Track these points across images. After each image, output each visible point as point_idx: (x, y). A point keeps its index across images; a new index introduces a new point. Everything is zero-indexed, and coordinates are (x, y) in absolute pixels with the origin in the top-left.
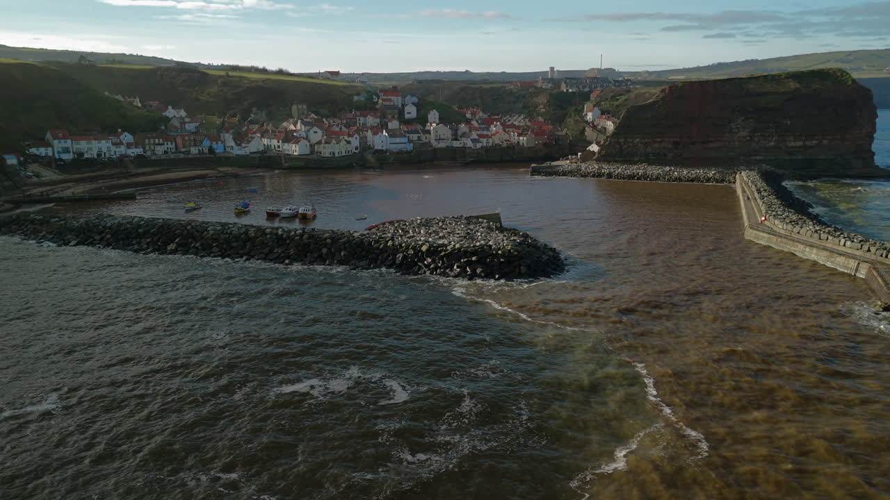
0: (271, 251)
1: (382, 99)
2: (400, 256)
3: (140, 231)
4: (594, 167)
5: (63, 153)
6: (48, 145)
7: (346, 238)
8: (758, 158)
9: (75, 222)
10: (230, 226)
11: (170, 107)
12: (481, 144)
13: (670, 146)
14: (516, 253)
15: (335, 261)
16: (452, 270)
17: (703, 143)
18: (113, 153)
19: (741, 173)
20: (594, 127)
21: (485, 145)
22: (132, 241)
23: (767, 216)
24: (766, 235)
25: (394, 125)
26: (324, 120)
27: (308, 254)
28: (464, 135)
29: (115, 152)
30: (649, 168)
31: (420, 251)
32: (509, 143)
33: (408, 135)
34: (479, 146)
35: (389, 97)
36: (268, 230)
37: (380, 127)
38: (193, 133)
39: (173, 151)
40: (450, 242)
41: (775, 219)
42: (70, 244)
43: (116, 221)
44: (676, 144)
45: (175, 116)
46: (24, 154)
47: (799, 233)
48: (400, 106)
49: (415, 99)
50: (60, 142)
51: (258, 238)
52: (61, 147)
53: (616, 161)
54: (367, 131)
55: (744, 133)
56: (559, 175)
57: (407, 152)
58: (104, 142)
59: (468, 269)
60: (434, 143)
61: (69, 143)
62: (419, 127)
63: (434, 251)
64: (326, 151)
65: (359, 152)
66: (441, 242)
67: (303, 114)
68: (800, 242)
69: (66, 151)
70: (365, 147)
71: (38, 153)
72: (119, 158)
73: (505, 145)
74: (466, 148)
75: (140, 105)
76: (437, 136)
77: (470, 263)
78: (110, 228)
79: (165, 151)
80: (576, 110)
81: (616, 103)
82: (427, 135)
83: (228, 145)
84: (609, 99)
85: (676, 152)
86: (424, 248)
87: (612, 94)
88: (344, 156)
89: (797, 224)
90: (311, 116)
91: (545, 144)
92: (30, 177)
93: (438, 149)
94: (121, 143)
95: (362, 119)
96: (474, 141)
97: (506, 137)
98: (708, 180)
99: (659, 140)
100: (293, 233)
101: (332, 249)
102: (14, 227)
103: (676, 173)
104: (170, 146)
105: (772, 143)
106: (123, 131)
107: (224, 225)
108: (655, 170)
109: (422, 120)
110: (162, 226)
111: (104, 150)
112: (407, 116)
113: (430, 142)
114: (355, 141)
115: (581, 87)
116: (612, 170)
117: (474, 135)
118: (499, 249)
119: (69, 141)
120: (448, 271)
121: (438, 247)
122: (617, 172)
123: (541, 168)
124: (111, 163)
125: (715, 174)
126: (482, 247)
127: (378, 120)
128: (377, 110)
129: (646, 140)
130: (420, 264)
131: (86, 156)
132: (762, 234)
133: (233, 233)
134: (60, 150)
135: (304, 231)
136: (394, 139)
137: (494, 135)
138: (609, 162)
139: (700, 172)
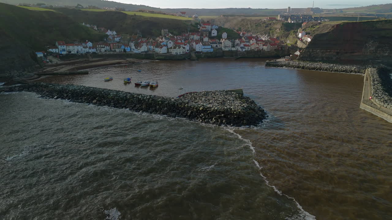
0: (135, 106)
1: (202, 27)
2: (189, 112)
3: (83, 93)
4: (296, 63)
5: (63, 51)
6: (57, 48)
7: (168, 101)
8: (379, 61)
9: (58, 87)
10: (120, 92)
11: (109, 30)
12: (245, 49)
13: (335, 54)
14: (242, 113)
15: (161, 113)
16: (212, 120)
17: (351, 53)
18: (83, 51)
19: (368, 68)
20: (302, 40)
21: (247, 50)
22: (79, 97)
23: (373, 97)
24: (370, 107)
25: (206, 39)
26: (175, 37)
27: (151, 108)
28: (237, 45)
29: (84, 51)
30: (323, 65)
31: (199, 110)
32: (258, 49)
33: (211, 45)
34: (244, 50)
35: (205, 26)
36: (135, 96)
37: (200, 40)
38: (118, 42)
39: (109, 50)
40: (213, 106)
41: (376, 98)
42: (54, 98)
43: (74, 88)
44: (338, 53)
45: (110, 35)
46: (46, 52)
47: (386, 107)
48: (210, 30)
49: (217, 27)
50: (61, 47)
51: (130, 99)
52: (62, 49)
53: (308, 61)
54: (193, 42)
55: (372, 49)
56: (279, 67)
57: (211, 53)
58: (79, 46)
59: (219, 120)
60: (223, 48)
61: (65, 47)
62: (217, 41)
63: (205, 110)
64: (174, 52)
65: (189, 52)
66: (208, 106)
67: (166, 33)
68: (386, 113)
69: (64, 50)
70: (192, 50)
71: (52, 51)
72: (85, 53)
73: (256, 50)
74: (237, 51)
75: (96, 29)
76: (225, 45)
77: (220, 117)
78: (71, 91)
79: (105, 50)
80: (294, 32)
81: (313, 29)
82: (220, 45)
83: (132, 48)
84: (310, 27)
85: (337, 56)
86: (201, 109)
87: (312, 25)
88: (182, 54)
89: (387, 102)
90: (170, 35)
91: (275, 50)
92: (48, 62)
93: (225, 51)
94: (87, 47)
95: (192, 36)
96: (241, 48)
97: (257, 46)
98: (351, 71)
99: (329, 51)
100: (145, 98)
101: (161, 107)
102: (34, 88)
103: (336, 67)
104: (108, 48)
105: (387, 54)
106: (88, 41)
107: (118, 92)
108: (325, 66)
109: (219, 37)
110: (91, 92)
111: (80, 50)
112: (213, 35)
113: (221, 48)
114: (187, 47)
115: (298, 20)
116: (305, 65)
117: (242, 45)
118: (235, 111)
119: (65, 46)
120: (210, 120)
121: (207, 108)
122: (307, 66)
123: (270, 63)
124: (82, 56)
125: (355, 68)
126: (227, 109)
127: (199, 37)
128: (199, 32)
129: (323, 51)
130: (198, 116)
131: (72, 53)
132: (368, 106)
133: (121, 96)
134: (62, 50)
135: (150, 97)
136: (205, 46)
137: (252, 45)
138: (304, 61)
139: (348, 67)
